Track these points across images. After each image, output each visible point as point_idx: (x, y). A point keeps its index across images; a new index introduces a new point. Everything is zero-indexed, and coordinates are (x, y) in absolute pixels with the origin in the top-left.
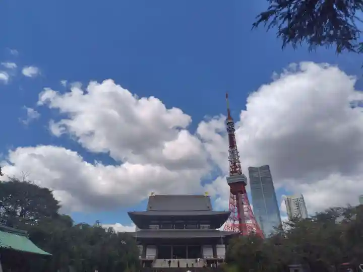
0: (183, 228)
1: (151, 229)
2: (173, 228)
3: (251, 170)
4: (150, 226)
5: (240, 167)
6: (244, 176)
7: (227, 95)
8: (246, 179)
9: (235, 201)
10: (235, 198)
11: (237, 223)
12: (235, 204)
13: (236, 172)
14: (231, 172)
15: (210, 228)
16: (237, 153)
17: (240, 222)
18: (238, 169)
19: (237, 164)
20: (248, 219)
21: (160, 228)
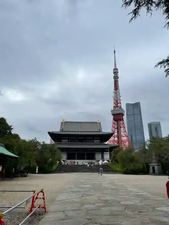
0: (83, 142)
1: (63, 142)
2: (77, 142)
3: (128, 105)
4: (62, 140)
5: (120, 103)
6: (122, 110)
7: (115, 51)
8: (124, 111)
9: (116, 125)
10: (116, 124)
11: (116, 139)
12: (116, 127)
13: (117, 106)
14: (114, 107)
15: (101, 142)
16: (119, 93)
17: (118, 139)
18: (119, 105)
19: (119, 101)
20: (124, 137)
21: (68, 142)
